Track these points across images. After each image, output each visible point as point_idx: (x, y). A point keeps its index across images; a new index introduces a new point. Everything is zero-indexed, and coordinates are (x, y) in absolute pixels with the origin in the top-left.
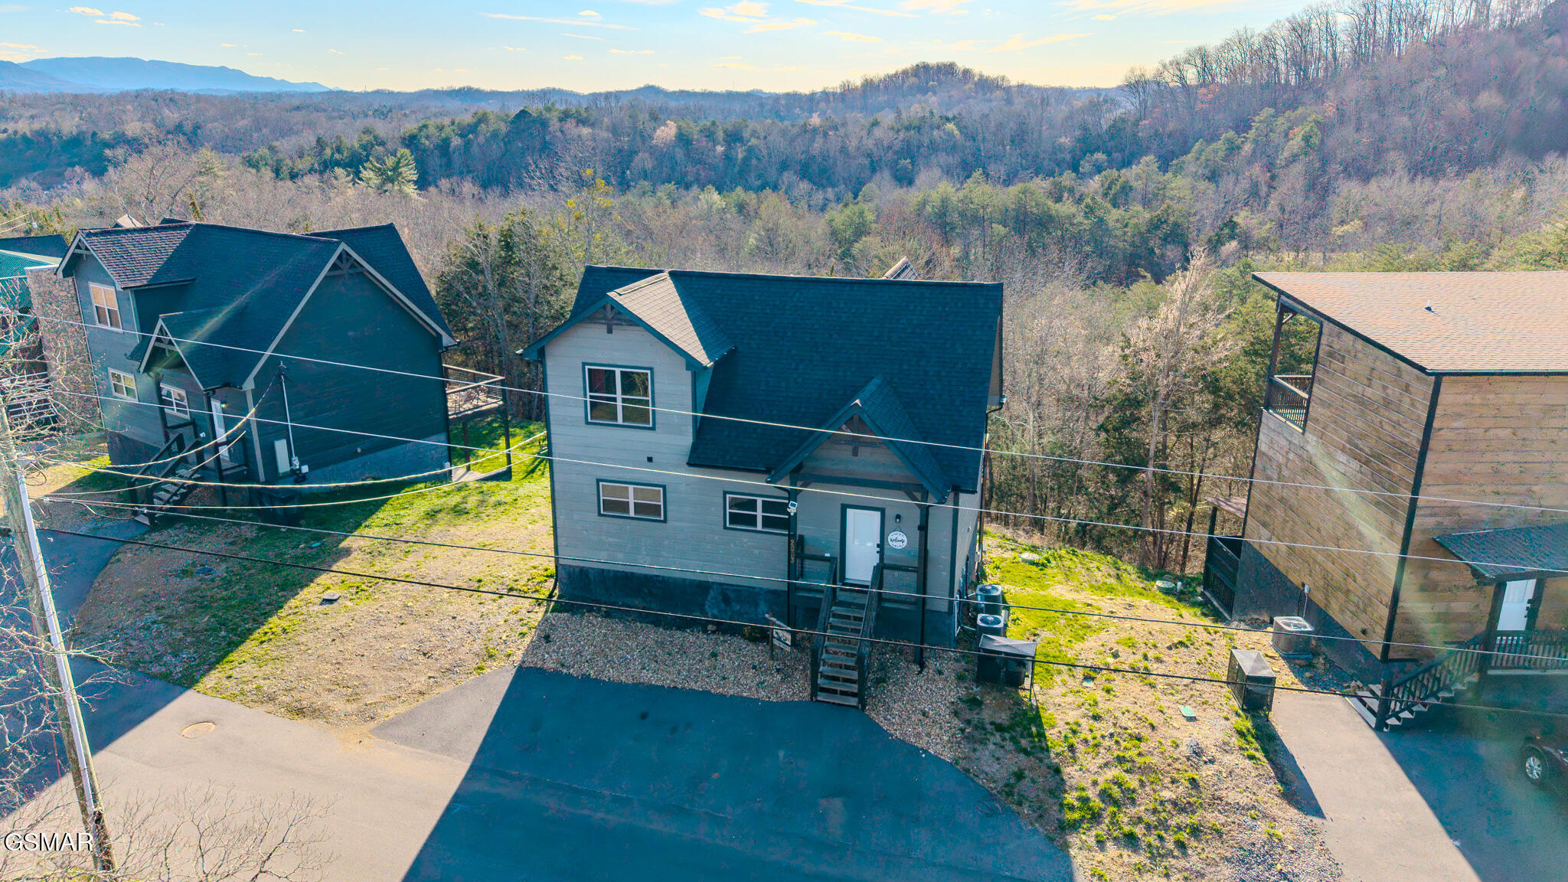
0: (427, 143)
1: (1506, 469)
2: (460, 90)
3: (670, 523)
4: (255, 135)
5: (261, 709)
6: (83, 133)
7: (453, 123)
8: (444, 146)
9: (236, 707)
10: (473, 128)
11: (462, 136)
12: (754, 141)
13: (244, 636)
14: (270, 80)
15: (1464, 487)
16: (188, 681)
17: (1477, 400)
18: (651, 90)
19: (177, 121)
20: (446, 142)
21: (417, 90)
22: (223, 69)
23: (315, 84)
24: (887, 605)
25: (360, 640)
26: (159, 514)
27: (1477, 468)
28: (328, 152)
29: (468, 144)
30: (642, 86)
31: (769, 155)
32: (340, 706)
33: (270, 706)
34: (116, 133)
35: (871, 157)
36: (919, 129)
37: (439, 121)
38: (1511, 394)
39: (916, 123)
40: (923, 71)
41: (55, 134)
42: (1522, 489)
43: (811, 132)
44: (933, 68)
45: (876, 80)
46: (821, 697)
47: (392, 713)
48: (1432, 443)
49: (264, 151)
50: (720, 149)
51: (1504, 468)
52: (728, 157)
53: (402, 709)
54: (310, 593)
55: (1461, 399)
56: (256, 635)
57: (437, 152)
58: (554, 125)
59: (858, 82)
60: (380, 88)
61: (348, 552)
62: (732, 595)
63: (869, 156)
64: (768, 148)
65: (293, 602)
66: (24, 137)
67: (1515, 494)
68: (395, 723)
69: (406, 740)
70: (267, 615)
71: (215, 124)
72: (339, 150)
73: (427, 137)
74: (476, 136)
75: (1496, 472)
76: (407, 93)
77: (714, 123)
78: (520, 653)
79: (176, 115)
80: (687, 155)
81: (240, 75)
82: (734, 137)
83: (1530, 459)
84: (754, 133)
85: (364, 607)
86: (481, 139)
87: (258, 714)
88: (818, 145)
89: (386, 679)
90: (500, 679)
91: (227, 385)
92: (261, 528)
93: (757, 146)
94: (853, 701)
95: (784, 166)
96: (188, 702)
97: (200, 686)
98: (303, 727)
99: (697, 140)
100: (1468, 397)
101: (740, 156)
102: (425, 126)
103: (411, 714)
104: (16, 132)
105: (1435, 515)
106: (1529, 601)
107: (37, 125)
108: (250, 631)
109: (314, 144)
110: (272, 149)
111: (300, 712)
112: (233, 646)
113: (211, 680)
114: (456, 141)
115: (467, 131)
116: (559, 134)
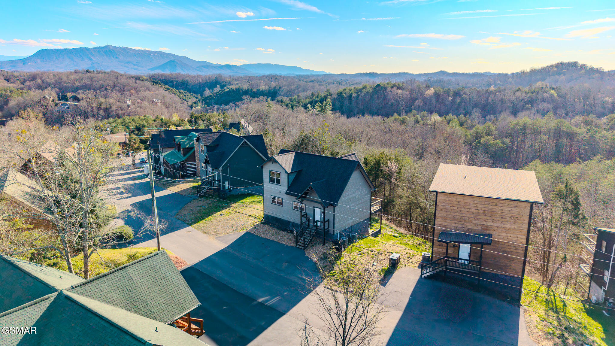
0: (345, 95)
1: (457, 217)
2: (370, 73)
3: (283, 207)
4: (296, 91)
5: (199, 231)
6: (249, 89)
7: (355, 88)
8: (350, 96)
9: (196, 230)
10: (361, 90)
11: (357, 93)
12: (464, 96)
13: (203, 219)
14: (309, 70)
15: (447, 221)
16: (191, 225)
17: (447, 199)
18: (443, 73)
19: (275, 86)
20: (351, 95)
21: (355, 73)
22: (295, 67)
23: (323, 71)
24: (318, 230)
25: (222, 222)
26: (201, 194)
27: (449, 216)
28: (314, 97)
29: (358, 96)
30: (439, 71)
31: (470, 101)
32: (212, 233)
33: (201, 231)
34: (258, 89)
35: (513, 103)
36: (538, 92)
37: (350, 88)
38: (454, 198)
39: (537, 90)
40: (560, 66)
41: (241, 89)
42: (462, 223)
43: (489, 93)
44: (566, 64)
45: (537, 69)
46: (298, 246)
47: (220, 235)
48: (437, 209)
49: (296, 97)
50: (450, 98)
51: (455, 217)
52: (453, 101)
53: (223, 235)
54: (219, 213)
55: (443, 198)
56: (206, 219)
57: (347, 98)
58: (389, 90)
59: (528, 70)
60: (343, 73)
61: (231, 206)
62: (294, 225)
63: (513, 102)
64: (470, 99)
65: (215, 214)
66: (233, 90)
67: (460, 224)
68: (220, 237)
69: (220, 240)
70: (210, 216)
71: (285, 87)
72: (317, 97)
73: (345, 93)
74: (361, 94)
75: (454, 218)
76: (351, 74)
77: (449, 89)
78: (249, 229)
79: (275, 84)
80: (437, 101)
81: (300, 69)
82: (457, 94)
83: (462, 215)
84: (465, 93)
85: (227, 217)
86: (363, 94)
87: (199, 232)
88: (491, 98)
89: (223, 230)
90: (243, 233)
91: (216, 168)
92: (219, 200)
93: (465, 98)
94: (303, 248)
95: (476, 106)
96: (189, 228)
97: (192, 226)
98: (205, 235)
99: (442, 95)
100: (445, 198)
101: (458, 101)
102: (345, 89)
103: (223, 236)
104: (231, 89)
105: (440, 227)
106: (469, 253)
107: (237, 87)
108: (205, 218)
109: (311, 94)
110: (298, 96)
111: (205, 233)
112: (201, 220)
113: (194, 225)
114: (354, 95)
115: (358, 91)
116: (390, 93)
